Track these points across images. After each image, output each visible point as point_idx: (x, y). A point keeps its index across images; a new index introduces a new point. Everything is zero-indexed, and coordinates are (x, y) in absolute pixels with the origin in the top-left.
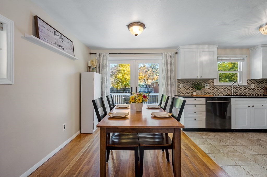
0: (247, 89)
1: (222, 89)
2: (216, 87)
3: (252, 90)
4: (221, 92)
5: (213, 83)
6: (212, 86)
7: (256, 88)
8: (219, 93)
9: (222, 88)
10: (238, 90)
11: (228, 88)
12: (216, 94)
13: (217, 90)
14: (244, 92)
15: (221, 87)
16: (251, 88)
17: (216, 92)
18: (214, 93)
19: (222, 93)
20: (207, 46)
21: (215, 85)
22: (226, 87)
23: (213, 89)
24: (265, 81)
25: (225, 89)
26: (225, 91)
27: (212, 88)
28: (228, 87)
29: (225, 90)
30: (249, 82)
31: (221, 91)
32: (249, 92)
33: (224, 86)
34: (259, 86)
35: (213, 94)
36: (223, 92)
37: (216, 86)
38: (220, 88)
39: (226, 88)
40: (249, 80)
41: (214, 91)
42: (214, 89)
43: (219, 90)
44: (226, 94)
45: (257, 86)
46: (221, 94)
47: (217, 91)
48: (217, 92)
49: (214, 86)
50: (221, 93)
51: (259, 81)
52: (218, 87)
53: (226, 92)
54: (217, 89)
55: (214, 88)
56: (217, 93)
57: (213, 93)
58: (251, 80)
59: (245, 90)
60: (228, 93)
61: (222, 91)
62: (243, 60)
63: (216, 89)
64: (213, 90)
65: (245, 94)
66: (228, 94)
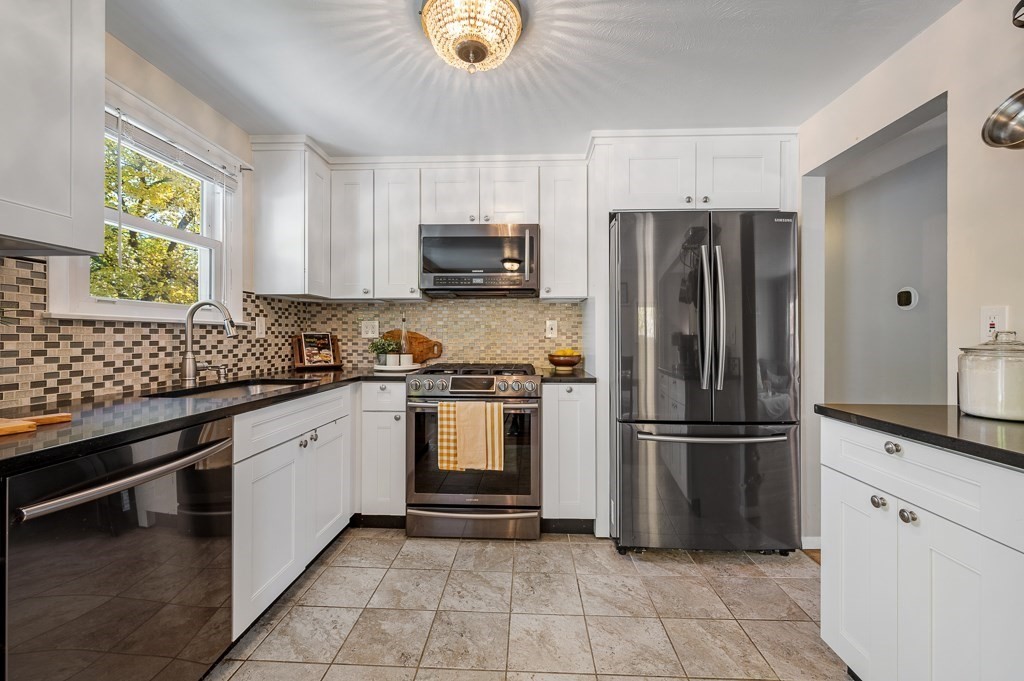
0: (244, 347)
1: (117, 344)
2: (64, 330)
3: (257, 350)
4: (109, 371)
5: (44, 291)
6: (25, 322)
7: (271, 339)
8: (90, 379)
9: (119, 337)
10: (209, 348)
11: (154, 337)
12: (63, 389)
13: (74, 359)
14: (231, 361)
15: (109, 330)
16: (258, 341)
17: (64, 374)
18: (52, 383)
19: (118, 377)
21: (58, 308)
22: (146, 331)
23: (40, 345)
25: (137, 350)
26: (137, 362)
27: (25, 345)
28: (156, 332)
29: (139, 356)
30: (251, 308)
31: (106, 365)
33: (130, 324)
34: (280, 329)
35: (39, 392)
36: (121, 370)
37: (68, 322)
38: (101, 344)
39: (146, 343)
40: (249, 294)
41: (53, 367)
42: (51, 352)
43: (96, 358)
44: (146, 380)
45: (273, 329)
46: (108, 384)
47: (76, 366)
48: (80, 373)
49: (46, 319)
50: (106, 378)
51: (280, 305)
52: (86, 336)
53: (146, 368)
54: (77, 352)
55: (53, 337)
56: (76, 380)
57: (34, 385)
58: (258, 297)
59: (236, 351)
60: (154, 373)
61: (119, 364)
62: (230, 184)
63: (65, 353)
64: (39, 360)
65: (235, 370)
66: (155, 379)
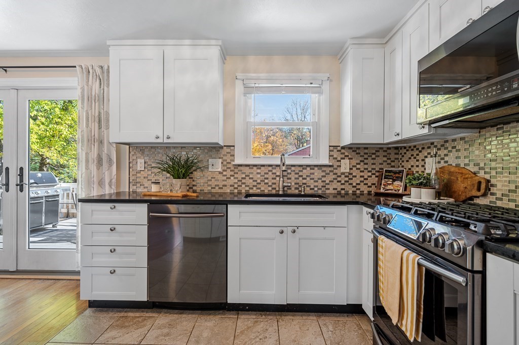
0: (331, 177)
1: (258, 173)
2: (240, 168)
3: (343, 179)
4: (255, 183)
5: (234, 155)
6: (229, 166)
7: (355, 172)
8: (248, 186)
9: (259, 171)
10: (304, 177)
11: (274, 171)
12: (239, 188)
13: (243, 178)
14: (320, 184)
16: (343, 173)
17: (240, 183)
18: (236, 186)
19: (259, 186)
20: (187, 42)
21: (238, 161)
22: (270, 168)
23: (232, 173)
24: (381, 153)
25: (266, 176)
26: (266, 181)
27: (229, 173)
28: (275, 169)
29: (267, 179)
30: (336, 154)
31: (254, 181)
32: (336, 185)
34: (366, 166)
35: (232, 188)
36: (260, 184)
37: (241, 165)
38: (252, 173)
39: (270, 173)
41: (236, 181)
42: (236, 176)
43: (250, 178)
44: (270, 188)
45: (358, 166)
46: (255, 188)
47: (243, 181)
48: (244, 183)
49: (234, 165)
50: (254, 186)
51: (366, 151)
52: (247, 170)
53: (270, 184)
54: (244, 176)
55: (236, 171)
56: (243, 186)
57: (231, 186)
58: (343, 148)
59: (324, 179)
60: (274, 186)
61: (259, 181)
62: (318, 90)
63: (240, 176)
64: (232, 178)
65: (323, 189)
